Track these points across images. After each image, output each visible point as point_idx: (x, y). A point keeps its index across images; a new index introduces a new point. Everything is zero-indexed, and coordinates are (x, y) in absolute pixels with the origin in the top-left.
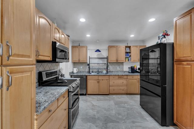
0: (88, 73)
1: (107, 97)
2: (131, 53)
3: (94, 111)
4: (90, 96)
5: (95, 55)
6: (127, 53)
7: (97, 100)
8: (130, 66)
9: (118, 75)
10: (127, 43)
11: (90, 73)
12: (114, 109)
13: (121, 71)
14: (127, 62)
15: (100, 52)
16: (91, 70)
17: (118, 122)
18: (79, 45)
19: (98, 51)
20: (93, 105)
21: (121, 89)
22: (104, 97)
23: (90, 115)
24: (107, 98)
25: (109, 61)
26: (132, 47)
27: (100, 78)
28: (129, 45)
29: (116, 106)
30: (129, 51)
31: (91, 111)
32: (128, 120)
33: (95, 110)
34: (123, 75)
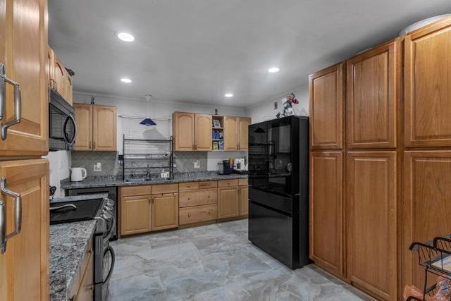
0: (117, 179)
1: (175, 235)
2: (225, 131)
3: (153, 276)
4: (127, 240)
5: (140, 132)
6: (215, 130)
7: (152, 247)
8: (221, 161)
9: (199, 181)
10: (216, 110)
11: (126, 179)
12: (200, 259)
13: (202, 172)
14: (217, 150)
15: (155, 124)
16: (127, 173)
17: (217, 285)
18: (93, 103)
19: (148, 122)
20: (145, 262)
21: (205, 212)
22: (167, 236)
23: (144, 287)
24: (174, 237)
25: (177, 149)
26: (225, 118)
27: (156, 190)
28: (220, 114)
29: (202, 251)
30: (220, 128)
31: (144, 277)
32: (235, 275)
33: (155, 273)
34: (209, 180)
